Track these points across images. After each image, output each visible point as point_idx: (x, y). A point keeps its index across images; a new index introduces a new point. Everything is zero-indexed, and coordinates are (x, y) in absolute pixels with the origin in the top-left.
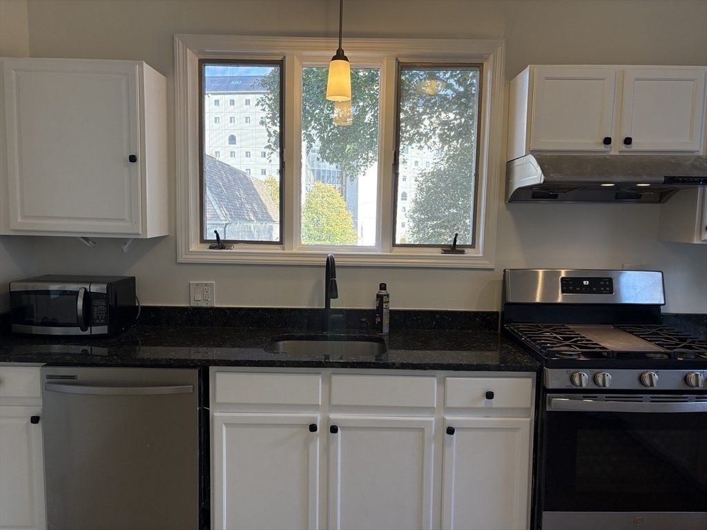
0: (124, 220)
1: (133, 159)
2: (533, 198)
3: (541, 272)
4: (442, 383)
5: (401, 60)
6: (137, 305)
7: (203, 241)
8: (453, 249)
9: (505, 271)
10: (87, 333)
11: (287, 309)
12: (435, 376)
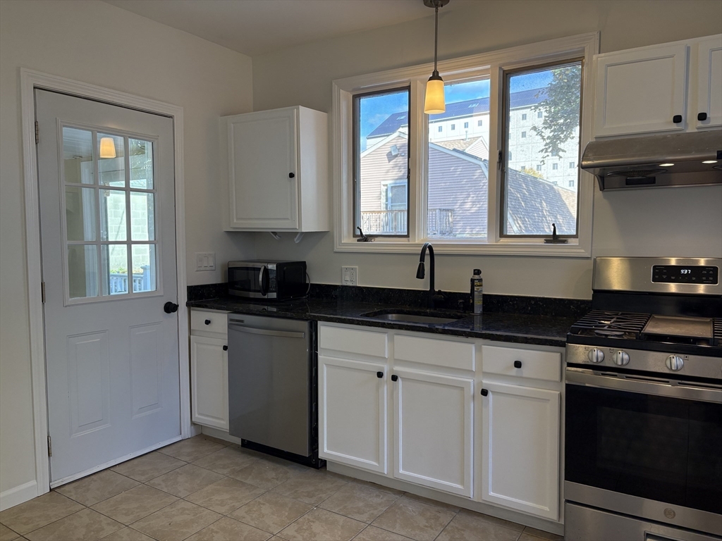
0: (288, 219)
1: (292, 175)
2: (627, 184)
4: (479, 350)
5: (506, 68)
6: (307, 282)
10: (266, 297)
11: (405, 290)
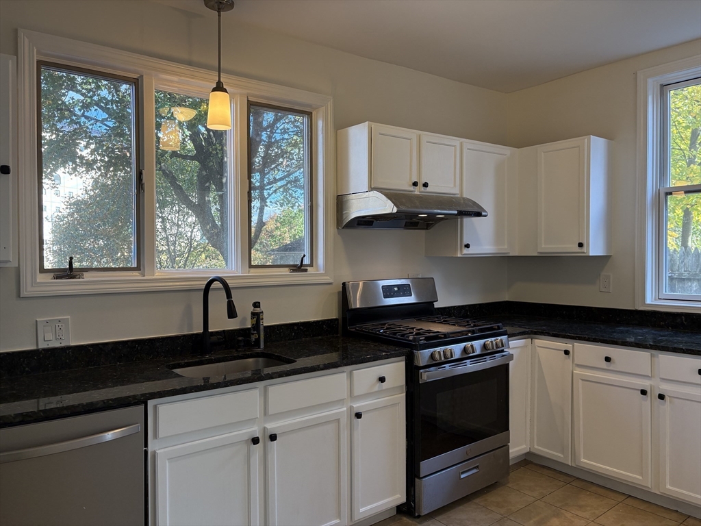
3: (361, 283)
7: (43, 270)
8: (300, 268)
9: (344, 284)
12: (344, 372)
